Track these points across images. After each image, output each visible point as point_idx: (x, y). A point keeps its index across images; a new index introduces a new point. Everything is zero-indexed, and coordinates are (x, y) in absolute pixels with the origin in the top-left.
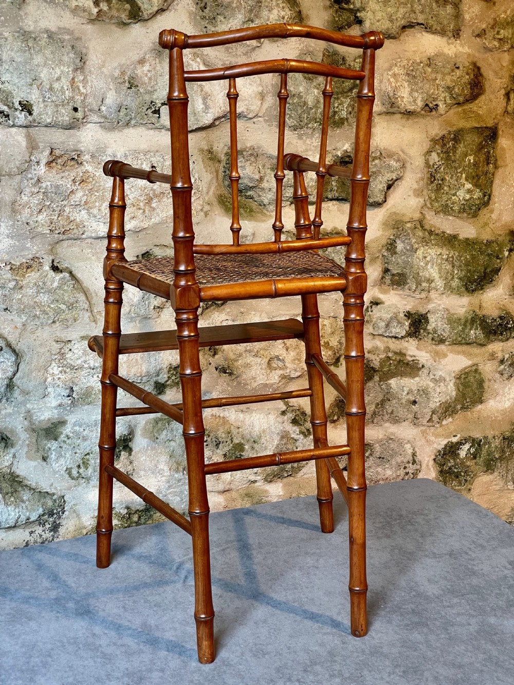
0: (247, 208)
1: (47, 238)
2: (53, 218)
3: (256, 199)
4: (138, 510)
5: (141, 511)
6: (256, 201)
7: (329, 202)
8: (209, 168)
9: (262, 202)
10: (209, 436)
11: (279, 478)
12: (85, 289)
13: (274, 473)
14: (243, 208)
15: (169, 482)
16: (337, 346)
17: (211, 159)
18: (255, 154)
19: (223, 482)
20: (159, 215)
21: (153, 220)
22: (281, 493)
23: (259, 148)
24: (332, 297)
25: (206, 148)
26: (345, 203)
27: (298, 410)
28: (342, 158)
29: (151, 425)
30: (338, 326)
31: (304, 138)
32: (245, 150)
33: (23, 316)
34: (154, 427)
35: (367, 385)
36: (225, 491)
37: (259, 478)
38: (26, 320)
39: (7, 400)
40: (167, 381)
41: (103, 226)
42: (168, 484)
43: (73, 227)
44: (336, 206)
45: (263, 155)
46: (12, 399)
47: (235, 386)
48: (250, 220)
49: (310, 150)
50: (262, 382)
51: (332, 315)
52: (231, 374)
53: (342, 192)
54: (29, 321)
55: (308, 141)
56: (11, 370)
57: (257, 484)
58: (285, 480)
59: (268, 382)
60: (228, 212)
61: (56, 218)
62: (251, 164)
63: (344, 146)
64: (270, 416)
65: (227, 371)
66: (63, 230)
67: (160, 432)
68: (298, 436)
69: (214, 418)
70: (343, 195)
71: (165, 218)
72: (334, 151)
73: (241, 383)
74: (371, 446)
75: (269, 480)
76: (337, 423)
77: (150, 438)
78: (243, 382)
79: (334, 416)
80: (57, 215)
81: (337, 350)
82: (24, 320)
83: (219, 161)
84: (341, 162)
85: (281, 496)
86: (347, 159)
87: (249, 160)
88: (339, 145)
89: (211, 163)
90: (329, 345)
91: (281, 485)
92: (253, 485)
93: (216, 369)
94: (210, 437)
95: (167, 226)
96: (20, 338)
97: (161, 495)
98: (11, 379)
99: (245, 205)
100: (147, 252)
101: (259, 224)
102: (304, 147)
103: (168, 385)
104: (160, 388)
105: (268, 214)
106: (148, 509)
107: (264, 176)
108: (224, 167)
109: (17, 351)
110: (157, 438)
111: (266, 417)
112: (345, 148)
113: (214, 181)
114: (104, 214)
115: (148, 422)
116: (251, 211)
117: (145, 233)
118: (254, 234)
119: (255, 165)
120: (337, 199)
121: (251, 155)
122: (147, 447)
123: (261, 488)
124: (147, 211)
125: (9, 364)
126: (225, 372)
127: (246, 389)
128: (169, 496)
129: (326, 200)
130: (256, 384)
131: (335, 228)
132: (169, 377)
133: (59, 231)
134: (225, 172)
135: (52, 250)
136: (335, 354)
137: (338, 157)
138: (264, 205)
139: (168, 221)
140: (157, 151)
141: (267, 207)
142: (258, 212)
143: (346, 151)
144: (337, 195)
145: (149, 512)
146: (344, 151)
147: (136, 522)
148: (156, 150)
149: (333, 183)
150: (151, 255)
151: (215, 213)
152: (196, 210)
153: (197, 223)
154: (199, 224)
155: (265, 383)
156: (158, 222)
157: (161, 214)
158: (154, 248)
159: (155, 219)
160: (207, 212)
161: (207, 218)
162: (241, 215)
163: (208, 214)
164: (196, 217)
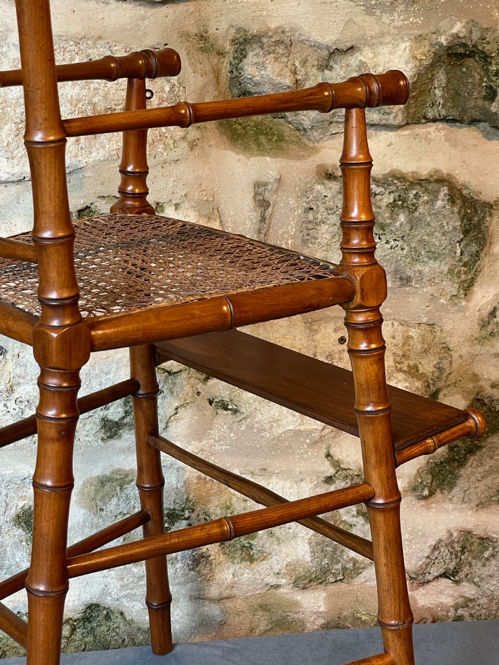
0: (274, 134)
3: (290, 120)
4: (71, 619)
5: (76, 621)
6: (290, 123)
7: (431, 124)
8: (199, 66)
9: (301, 124)
10: (193, 511)
11: (321, 583)
13: (310, 576)
14: (267, 134)
15: (122, 579)
16: (433, 372)
17: (203, 50)
18: (287, 41)
19: (218, 584)
20: (104, 147)
21: (94, 154)
22: (322, 609)
23: (292, 29)
24: (425, 290)
25: (195, 30)
26: (460, 128)
27: (358, 476)
28: (449, 48)
29: (93, 488)
30: (437, 339)
31: (378, 13)
32: (265, 35)
34: (97, 491)
35: (490, 440)
36: (222, 599)
37: (284, 581)
40: (123, 418)
42: (120, 583)
44: (443, 133)
45: (302, 42)
47: (243, 432)
48: (274, 156)
49: (389, 33)
50: (292, 427)
51: (424, 320)
52: (235, 411)
53: (452, 107)
55: (386, 18)
57: (281, 590)
58: (332, 588)
59: (302, 428)
60: (237, 141)
62: (276, 59)
63: (452, 26)
64: (303, 484)
65: (230, 407)
67: (107, 500)
68: (355, 519)
69: (202, 482)
70: (454, 114)
71: (114, 153)
72: (434, 36)
73: (253, 428)
74: (492, 542)
75: (301, 586)
76: (431, 500)
77: (90, 509)
78: (256, 426)
79: (423, 489)
81: (431, 379)
83: (221, 54)
84: (449, 55)
85: (321, 613)
86: (461, 50)
87: (274, 52)
88: (443, 25)
89: (203, 56)
90: (418, 370)
91: (324, 595)
92: (273, 591)
93: (211, 403)
94: (196, 513)
97: (109, 598)
99: (271, 129)
100: (87, 207)
101: (292, 163)
102: (377, 29)
103: (126, 424)
104: (110, 429)
105: (311, 145)
106: (88, 619)
107: (305, 80)
108: (231, 64)
110: (102, 510)
111: (295, 486)
112: (454, 31)
113: (211, 88)
114: (5, 144)
115: (88, 482)
116: (281, 138)
117: (81, 175)
118: (279, 180)
119: (285, 60)
120: (445, 120)
121: (279, 42)
122: (84, 522)
123: (288, 597)
124: (82, 141)
126: (226, 409)
127: (262, 437)
128: (124, 600)
129: (423, 121)
130: (281, 430)
131: (437, 171)
132: (126, 412)
134: (232, 72)
136: (428, 386)
137: (441, 45)
138: (305, 130)
140: (100, 38)
141: (309, 133)
142: (292, 142)
143: (456, 36)
144: (443, 112)
145: (90, 622)
146: (453, 35)
147: (67, 638)
148: (97, 35)
149: (437, 91)
150: (94, 212)
151: (210, 143)
152: (173, 139)
153: (174, 161)
154: (178, 162)
155: (297, 429)
156: (102, 158)
157: (109, 144)
158: (98, 199)
159: (98, 153)
160: (194, 141)
161: (193, 151)
162: (259, 147)
163: (197, 145)
164: (174, 150)
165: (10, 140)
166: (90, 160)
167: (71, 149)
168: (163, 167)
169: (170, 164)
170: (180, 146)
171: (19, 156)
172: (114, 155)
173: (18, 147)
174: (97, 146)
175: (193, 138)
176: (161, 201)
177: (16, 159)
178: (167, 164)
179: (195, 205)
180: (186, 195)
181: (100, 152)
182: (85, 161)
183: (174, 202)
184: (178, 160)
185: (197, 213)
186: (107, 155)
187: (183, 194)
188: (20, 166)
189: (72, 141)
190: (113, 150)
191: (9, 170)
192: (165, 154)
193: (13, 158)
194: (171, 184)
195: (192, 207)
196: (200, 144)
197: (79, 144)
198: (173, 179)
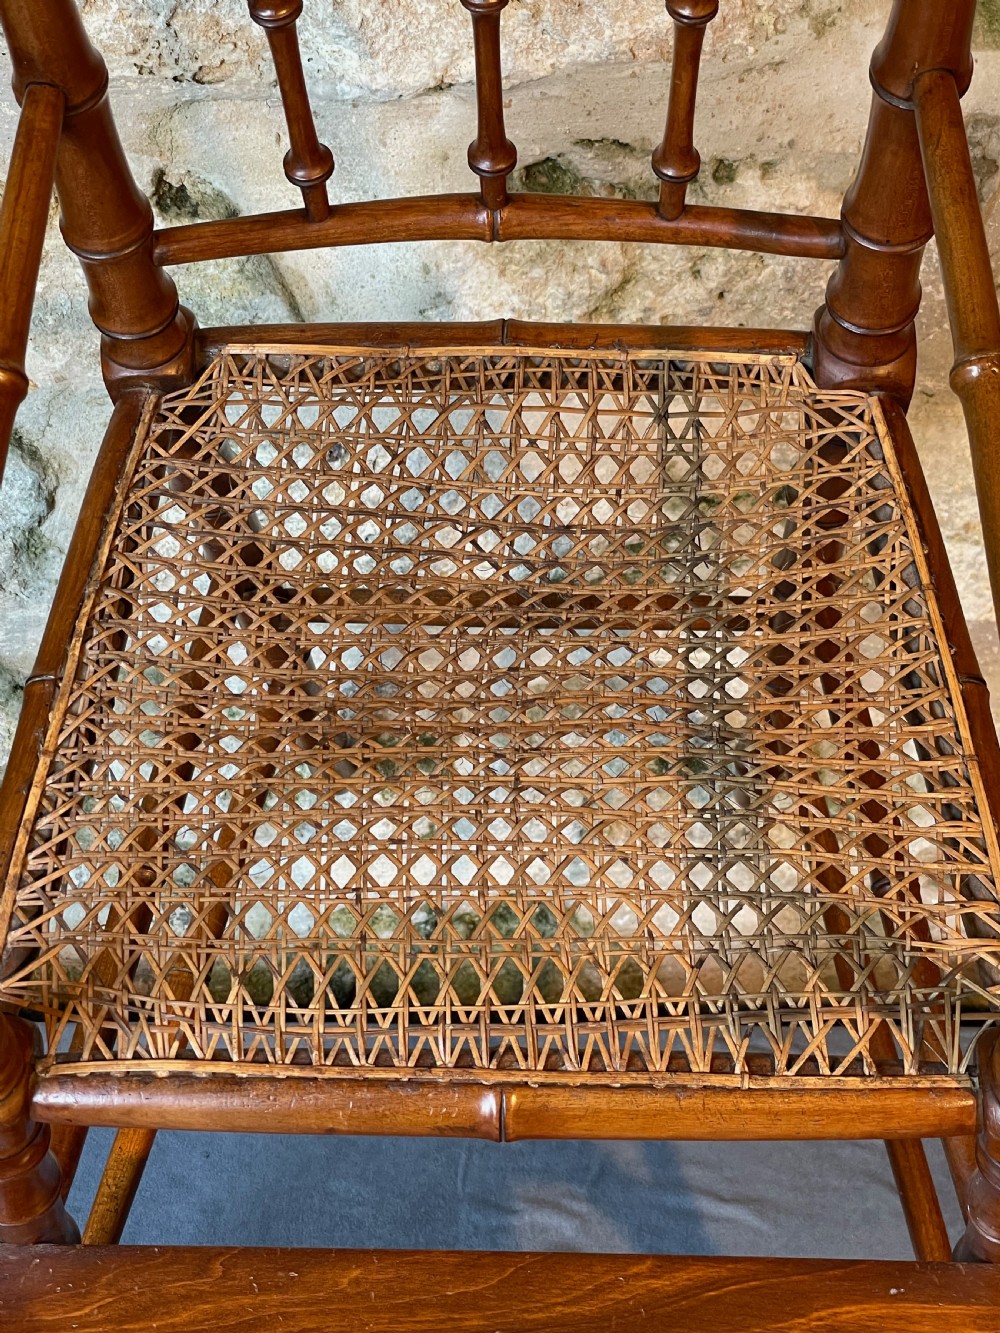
1: (129, 92)
2: (143, 22)
12: (289, 279)
20: (599, 34)
21: (573, 48)
33: (53, 350)
38: (68, 365)
39: (24, 585)
41: (355, 63)
43: (234, 57)
46: (42, 584)
54: (77, 369)
56: (24, 510)
61: (160, 22)
66: (195, 66)
71: (624, 47)
80: (164, 14)
82: (57, 365)
95: (634, 75)
96: (49, 414)
98: (31, 531)
100: (548, 160)
109: (42, 452)
117: (537, 93)
124: (547, 16)
125: (15, 493)
133: (178, 72)
135: (152, 135)
139: (642, 54)
150: (565, 172)
151: (867, 19)
152: (775, 12)
153: (770, 64)
154: (782, 67)
155: (982, 618)
156: (592, 60)
157: (611, 26)
158: (577, 148)
159: (584, 47)
160: (829, 13)
161: (823, 40)
162: (991, 23)
163: (833, 23)
164: (775, 39)
165: (368, 12)
166: (564, 60)
167: (516, 34)
168: (741, 81)
169: (761, 72)
170: (790, 28)
171: (389, 48)
172: (624, 53)
173: (387, 28)
174: (583, 30)
175: (825, 7)
176: (730, 156)
177: (381, 55)
178: (754, 73)
179: (813, 165)
180: (791, 144)
181: (588, 44)
182: (551, 61)
183: (762, 158)
184: (782, 62)
185: (813, 184)
186: (606, 53)
187: (786, 140)
188: (391, 71)
189: (521, 17)
190: (621, 42)
191: (364, 78)
192: (751, 50)
193: (373, 55)
194: (758, 117)
195: (802, 171)
196: (841, 22)
197: (537, 23)
198: (764, 107)
